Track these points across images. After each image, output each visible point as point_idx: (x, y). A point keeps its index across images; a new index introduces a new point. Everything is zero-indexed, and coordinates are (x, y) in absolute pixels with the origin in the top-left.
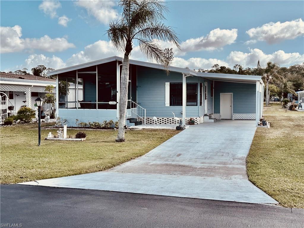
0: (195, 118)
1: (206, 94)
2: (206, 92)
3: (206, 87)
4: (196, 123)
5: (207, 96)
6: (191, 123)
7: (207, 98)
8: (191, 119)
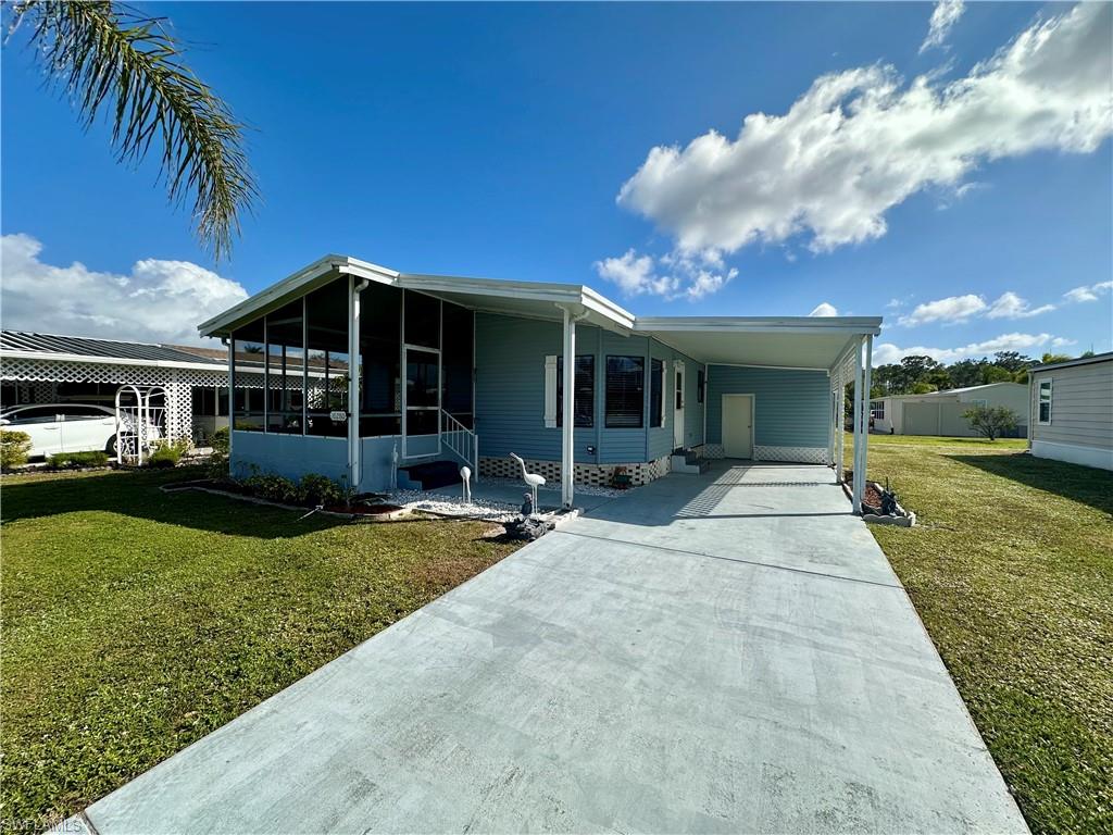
0: (633, 466)
1: (679, 395)
2: (679, 388)
3: (679, 375)
4: (637, 483)
5: (683, 399)
6: (617, 483)
7: (683, 404)
8: (618, 469)
